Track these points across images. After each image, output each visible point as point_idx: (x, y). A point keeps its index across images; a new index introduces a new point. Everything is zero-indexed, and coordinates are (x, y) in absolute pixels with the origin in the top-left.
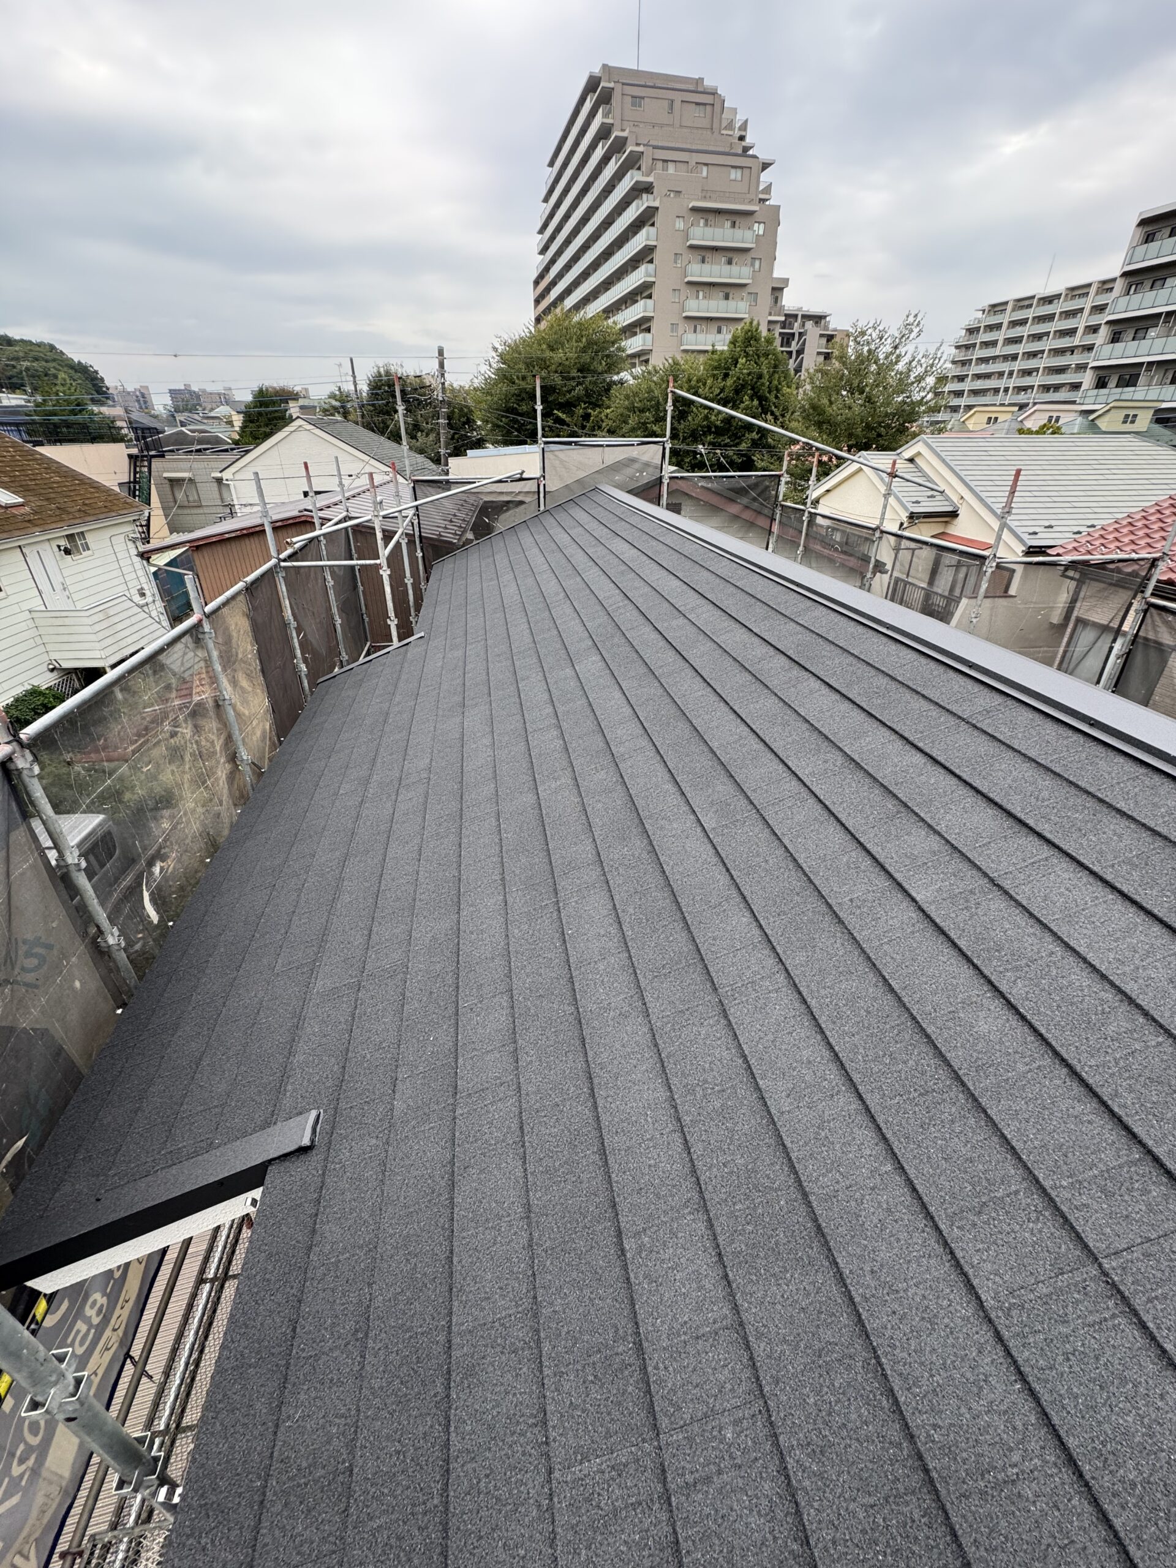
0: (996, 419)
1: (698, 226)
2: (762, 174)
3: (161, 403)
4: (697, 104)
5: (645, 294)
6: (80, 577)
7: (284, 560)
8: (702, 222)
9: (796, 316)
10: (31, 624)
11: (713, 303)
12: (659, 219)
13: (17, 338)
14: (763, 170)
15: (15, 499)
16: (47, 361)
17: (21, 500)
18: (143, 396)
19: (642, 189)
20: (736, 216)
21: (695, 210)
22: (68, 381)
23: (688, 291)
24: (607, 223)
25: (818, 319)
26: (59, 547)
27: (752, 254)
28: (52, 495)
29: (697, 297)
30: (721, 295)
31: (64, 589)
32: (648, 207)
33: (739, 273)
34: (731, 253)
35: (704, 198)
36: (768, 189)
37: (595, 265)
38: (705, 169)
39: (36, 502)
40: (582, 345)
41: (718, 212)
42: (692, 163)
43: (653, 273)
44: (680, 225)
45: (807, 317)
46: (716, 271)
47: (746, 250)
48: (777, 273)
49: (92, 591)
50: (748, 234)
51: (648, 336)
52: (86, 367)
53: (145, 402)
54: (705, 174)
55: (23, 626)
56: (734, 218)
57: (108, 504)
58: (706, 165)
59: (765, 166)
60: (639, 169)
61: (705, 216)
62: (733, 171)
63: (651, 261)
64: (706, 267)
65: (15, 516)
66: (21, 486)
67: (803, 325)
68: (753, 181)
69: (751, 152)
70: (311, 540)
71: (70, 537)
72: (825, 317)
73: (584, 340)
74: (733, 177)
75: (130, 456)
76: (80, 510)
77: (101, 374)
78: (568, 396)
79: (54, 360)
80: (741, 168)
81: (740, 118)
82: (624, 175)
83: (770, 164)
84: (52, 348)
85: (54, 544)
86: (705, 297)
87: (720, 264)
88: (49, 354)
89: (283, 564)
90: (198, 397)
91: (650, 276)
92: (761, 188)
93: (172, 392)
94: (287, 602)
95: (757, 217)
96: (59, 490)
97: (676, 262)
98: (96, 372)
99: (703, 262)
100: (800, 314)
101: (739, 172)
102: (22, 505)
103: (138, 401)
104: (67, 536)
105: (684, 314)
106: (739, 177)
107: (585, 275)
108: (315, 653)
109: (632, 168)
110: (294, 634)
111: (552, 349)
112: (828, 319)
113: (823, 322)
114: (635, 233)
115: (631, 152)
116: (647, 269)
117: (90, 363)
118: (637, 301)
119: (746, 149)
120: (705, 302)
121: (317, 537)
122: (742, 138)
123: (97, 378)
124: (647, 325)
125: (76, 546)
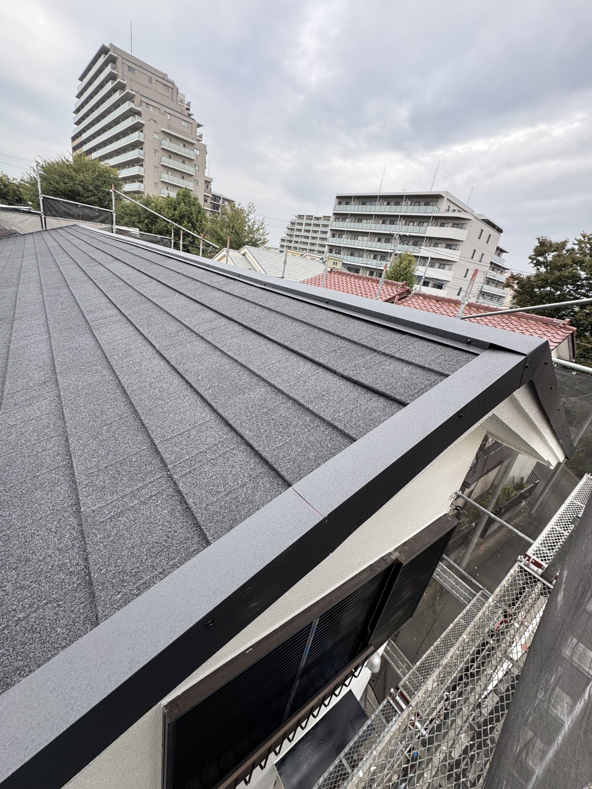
1: (166, 140)
4: (164, 84)
5: (139, 164)
11: (176, 179)
12: (145, 130)
14: (198, 127)
19: (135, 112)
21: (163, 132)
23: (162, 169)
27: (194, 162)
29: (168, 174)
30: (180, 176)
32: (138, 122)
33: (188, 169)
34: (184, 159)
35: (169, 129)
36: (201, 136)
41: (177, 138)
42: (162, 111)
44: (156, 137)
45: (225, 199)
46: (177, 164)
47: (191, 160)
51: (142, 185)
54: (169, 118)
56: (184, 143)
58: (170, 114)
60: (133, 102)
61: (170, 137)
63: (141, 149)
64: (172, 161)
67: (224, 203)
68: (194, 129)
69: (192, 117)
73: (97, 173)
74: (183, 124)
81: (187, 100)
82: (125, 101)
83: (201, 126)
87: (179, 162)
91: (141, 156)
92: (197, 134)
95: (196, 146)
97: (155, 153)
99: (170, 158)
100: (221, 197)
101: (186, 123)
105: (161, 180)
106: (186, 126)
109: (129, 100)
112: (234, 203)
114: (132, 133)
115: (128, 92)
116: (139, 152)
118: (136, 166)
119: (190, 115)
120: (172, 177)
122: (188, 109)
124: (141, 179)
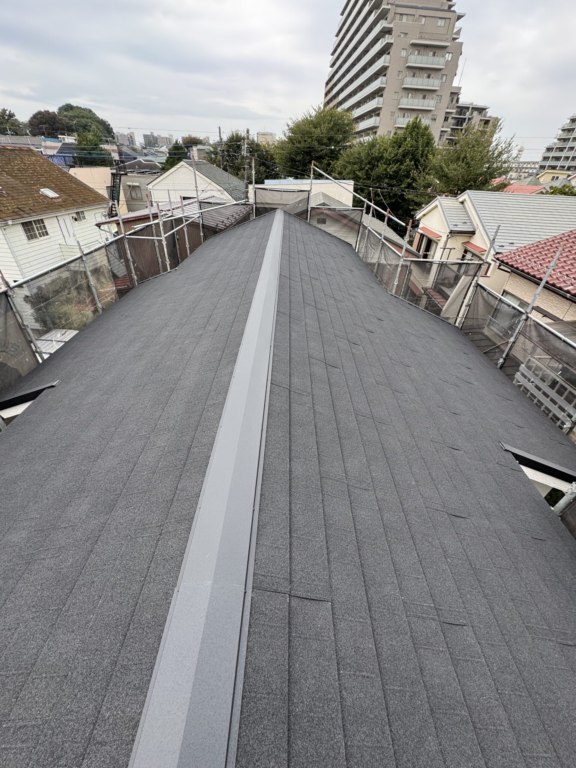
0: (558, 177)
1: (414, 54)
2: (457, 23)
3: (139, 141)
5: (379, 94)
6: (81, 231)
7: (127, 235)
8: (416, 52)
9: (468, 108)
10: (59, 250)
11: (416, 101)
12: (392, 50)
13: (75, 105)
14: (458, 20)
15: (56, 195)
16: (87, 118)
17: (58, 196)
18: (131, 137)
19: (387, 31)
20: (436, 49)
21: (414, 45)
22: (96, 130)
23: (403, 93)
24: (366, 51)
25: (481, 110)
26: (73, 217)
27: (443, 72)
28: (71, 194)
29: (408, 97)
30: (421, 96)
31: (74, 236)
32: (387, 43)
33: (433, 83)
34: (430, 71)
35: (421, 38)
36: (458, 32)
37: (357, 76)
38: (424, 19)
39: (64, 197)
40: (330, 126)
41: (427, 46)
42: (417, 16)
43: (385, 82)
44: (404, 54)
45: (475, 109)
46: (421, 82)
47: (439, 70)
48: (455, 84)
49: (86, 237)
50: (442, 60)
51: (378, 118)
52: (105, 122)
53: (132, 141)
54: (423, 22)
55: (56, 251)
56: (435, 50)
57: (94, 199)
58: (425, 17)
59: (459, 17)
60: (386, 19)
61: (419, 49)
62: (440, 21)
63: (385, 75)
64: (415, 79)
65: (55, 203)
66: (59, 189)
67: (472, 114)
68: (451, 26)
69: (453, 9)
70: (147, 226)
71: (77, 213)
72: (485, 109)
73: (332, 123)
74: (439, 24)
75: (112, 174)
76: (82, 201)
77: (111, 126)
78: (321, 153)
79: (91, 118)
80: (445, 18)
82: (378, 22)
83: (463, 16)
84: (90, 111)
85: (71, 216)
86: (412, 97)
87: (423, 78)
88: (88, 114)
89: (126, 236)
90: (157, 139)
91: (383, 84)
92: (455, 31)
93: (145, 136)
94: (129, 251)
95: (448, 50)
96: (74, 191)
97: (398, 76)
98: (109, 125)
99: (414, 76)
100: (471, 106)
101: (443, 21)
102: (58, 198)
103: (129, 140)
104: (76, 213)
105: (399, 107)
106: (443, 25)
107: (351, 81)
108: (141, 272)
109: (382, 19)
110: (132, 264)
111: (315, 128)
112: (487, 110)
113: (484, 112)
114: (379, 58)
115: (383, 8)
116: (382, 80)
117: (106, 120)
118: (375, 98)
119: (450, 7)
120: (412, 100)
121: (152, 225)
123: (109, 128)
124: (378, 112)
125: (80, 217)
